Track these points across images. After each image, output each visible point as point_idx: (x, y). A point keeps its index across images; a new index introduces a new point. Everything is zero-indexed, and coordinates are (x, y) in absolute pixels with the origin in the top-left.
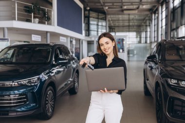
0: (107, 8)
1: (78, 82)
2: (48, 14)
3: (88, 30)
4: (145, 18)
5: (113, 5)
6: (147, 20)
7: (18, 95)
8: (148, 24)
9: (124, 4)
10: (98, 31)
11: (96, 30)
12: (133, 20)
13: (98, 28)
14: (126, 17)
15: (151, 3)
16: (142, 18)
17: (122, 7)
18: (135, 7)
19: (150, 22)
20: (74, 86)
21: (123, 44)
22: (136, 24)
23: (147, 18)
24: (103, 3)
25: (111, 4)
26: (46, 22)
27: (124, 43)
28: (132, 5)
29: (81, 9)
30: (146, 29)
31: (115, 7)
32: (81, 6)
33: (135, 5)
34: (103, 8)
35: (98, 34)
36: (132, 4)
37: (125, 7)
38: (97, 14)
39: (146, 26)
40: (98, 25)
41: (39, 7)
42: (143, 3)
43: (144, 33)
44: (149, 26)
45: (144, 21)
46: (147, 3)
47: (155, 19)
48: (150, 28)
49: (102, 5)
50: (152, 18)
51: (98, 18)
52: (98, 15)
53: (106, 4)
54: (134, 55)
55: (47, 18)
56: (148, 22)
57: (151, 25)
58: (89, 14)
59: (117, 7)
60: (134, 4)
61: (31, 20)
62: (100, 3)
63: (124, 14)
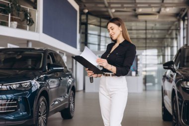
0: (113, 10)
1: (74, 103)
2: (30, 15)
3: (85, 43)
4: (170, 27)
5: (123, 7)
6: (173, 30)
8: (174, 36)
9: (138, 5)
10: (99, 45)
11: (97, 43)
12: (152, 29)
13: (100, 41)
14: (141, 25)
15: (177, 5)
16: (167, 27)
17: (135, 10)
18: (154, 10)
19: (178, 33)
20: (69, 106)
21: (137, 64)
22: (157, 36)
23: (173, 27)
24: (108, 3)
25: (120, 5)
26: (28, 27)
27: (139, 62)
28: (150, 7)
29: (76, 11)
30: (172, 43)
31: (125, 9)
32: (76, 7)
33: (155, 7)
34: (107, 11)
35: (99, 49)
36: (150, 5)
37: (140, 10)
38: (99, 19)
40: (100, 36)
41: (19, 6)
42: (166, 5)
43: (169, 49)
44: (177, 38)
46: (171, 5)
47: (184, 29)
48: (177, 42)
49: (106, 7)
50: (179, 27)
51: (100, 26)
52: (100, 22)
53: (112, 5)
54: (154, 84)
55: (30, 22)
56: (174, 32)
57: (178, 37)
58: (87, 19)
59: (128, 10)
60: (152, 5)
61: (8, 23)
62: (103, 3)
63: (139, 21)
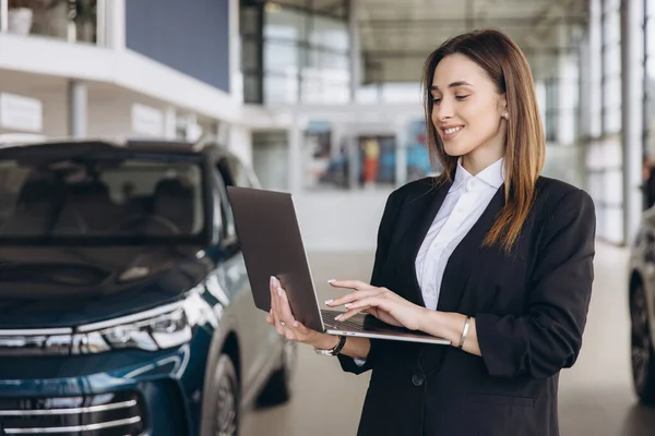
4: (547, 11)
7: (108, 397)
8: (563, 41)
23: (557, 12)
26: (72, 30)
39: (555, 52)
40: (305, 45)
43: (541, 87)
44: (575, 50)
45: (541, 27)
48: (580, 65)
